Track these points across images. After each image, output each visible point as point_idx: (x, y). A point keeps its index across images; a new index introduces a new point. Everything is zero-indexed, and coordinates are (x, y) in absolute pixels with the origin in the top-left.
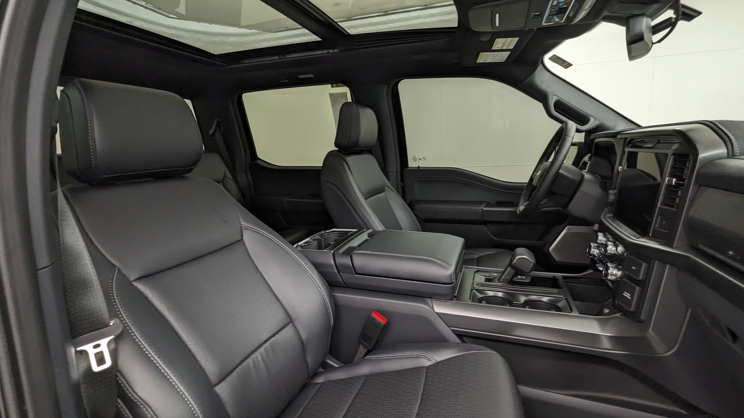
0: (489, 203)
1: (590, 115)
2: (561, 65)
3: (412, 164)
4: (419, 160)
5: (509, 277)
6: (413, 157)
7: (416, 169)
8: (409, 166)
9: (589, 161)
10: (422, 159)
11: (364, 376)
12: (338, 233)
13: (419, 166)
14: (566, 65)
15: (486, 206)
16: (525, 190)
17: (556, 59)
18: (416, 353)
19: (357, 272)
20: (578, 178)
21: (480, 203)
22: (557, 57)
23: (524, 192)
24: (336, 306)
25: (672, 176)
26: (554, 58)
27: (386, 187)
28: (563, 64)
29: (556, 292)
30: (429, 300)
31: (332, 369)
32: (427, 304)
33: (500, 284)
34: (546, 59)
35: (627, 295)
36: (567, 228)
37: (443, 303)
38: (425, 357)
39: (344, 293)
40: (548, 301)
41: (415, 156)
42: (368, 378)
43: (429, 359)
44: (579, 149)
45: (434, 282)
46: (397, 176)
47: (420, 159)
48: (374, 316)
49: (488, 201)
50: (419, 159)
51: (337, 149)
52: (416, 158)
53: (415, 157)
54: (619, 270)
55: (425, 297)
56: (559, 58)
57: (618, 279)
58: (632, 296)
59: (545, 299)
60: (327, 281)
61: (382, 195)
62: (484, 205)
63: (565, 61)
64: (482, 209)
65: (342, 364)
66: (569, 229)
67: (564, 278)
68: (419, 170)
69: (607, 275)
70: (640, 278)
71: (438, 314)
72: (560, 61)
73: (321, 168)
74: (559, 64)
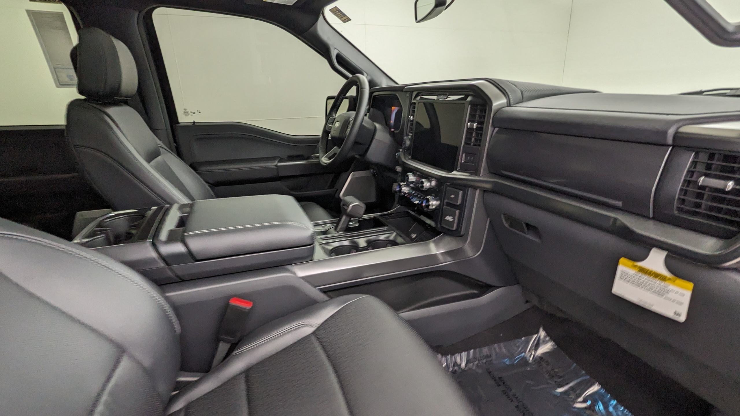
0: (281, 159)
1: (364, 71)
2: (341, 18)
3: (183, 119)
4: (192, 114)
5: (345, 226)
6: (184, 111)
7: (191, 124)
8: (180, 121)
9: (368, 113)
10: (196, 112)
11: (240, 374)
12: (128, 216)
13: (194, 121)
14: (345, 18)
15: (279, 162)
16: (320, 142)
17: (337, 12)
18: (294, 324)
19: (198, 258)
20: (373, 128)
21: (273, 158)
22: (338, 9)
23: (320, 144)
24: (176, 308)
25: (471, 121)
26: (335, 11)
27: (161, 149)
28: (342, 17)
29: (385, 230)
30: (289, 267)
31: (189, 386)
32: (288, 271)
33: (339, 234)
34: (327, 10)
35: (449, 218)
36: (352, 174)
37: (306, 265)
38: (306, 325)
39: (181, 290)
40: (385, 238)
41: (185, 109)
42: (248, 373)
43: (311, 326)
44: (350, 102)
45: (299, 245)
46: (168, 135)
47: (194, 113)
48: (233, 303)
49: (279, 156)
50: (191, 112)
51: (83, 97)
52: (188, 112)
53: (187, 110)
54: (437, 200)
55: (285, 265)
56: (339, 11)
57: (437, 208)
58: (454, 218)
59: (382, 237)
60: (153, 281)
61: (159, 158)
62: (278, 160)
63: (344, 15)
64: (276, 165)
65: (200, 374)
66: (353, 175)
67: (381, 215)
68: (194, 127)
69: (428, 206)
70: (459, 203)
71: (303, 278)
72: (340, 14)
73: (64, 128)
74: (338, 17)
